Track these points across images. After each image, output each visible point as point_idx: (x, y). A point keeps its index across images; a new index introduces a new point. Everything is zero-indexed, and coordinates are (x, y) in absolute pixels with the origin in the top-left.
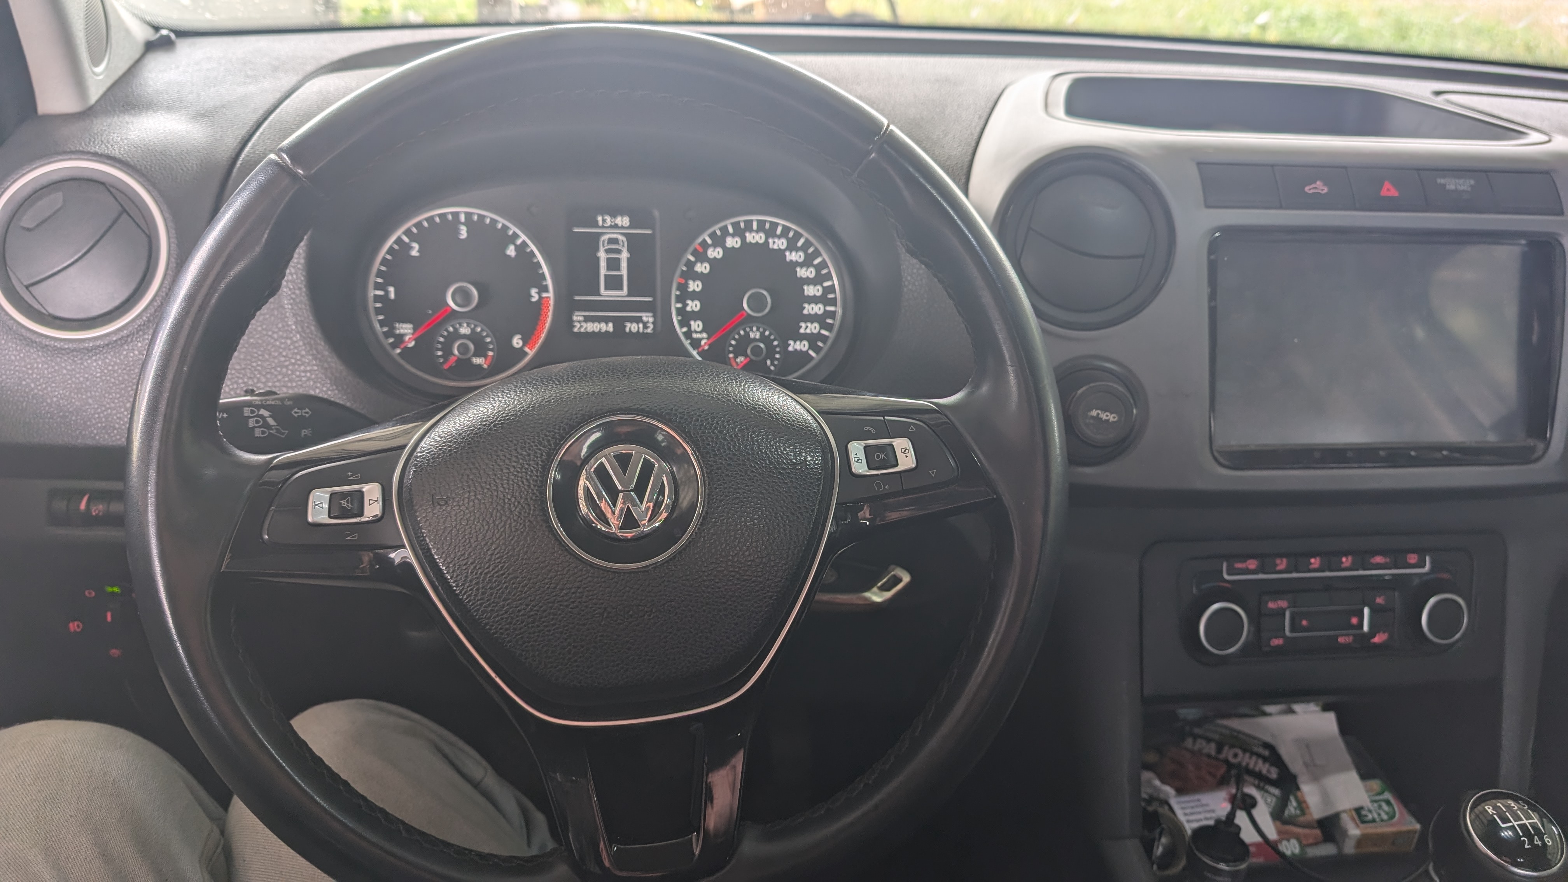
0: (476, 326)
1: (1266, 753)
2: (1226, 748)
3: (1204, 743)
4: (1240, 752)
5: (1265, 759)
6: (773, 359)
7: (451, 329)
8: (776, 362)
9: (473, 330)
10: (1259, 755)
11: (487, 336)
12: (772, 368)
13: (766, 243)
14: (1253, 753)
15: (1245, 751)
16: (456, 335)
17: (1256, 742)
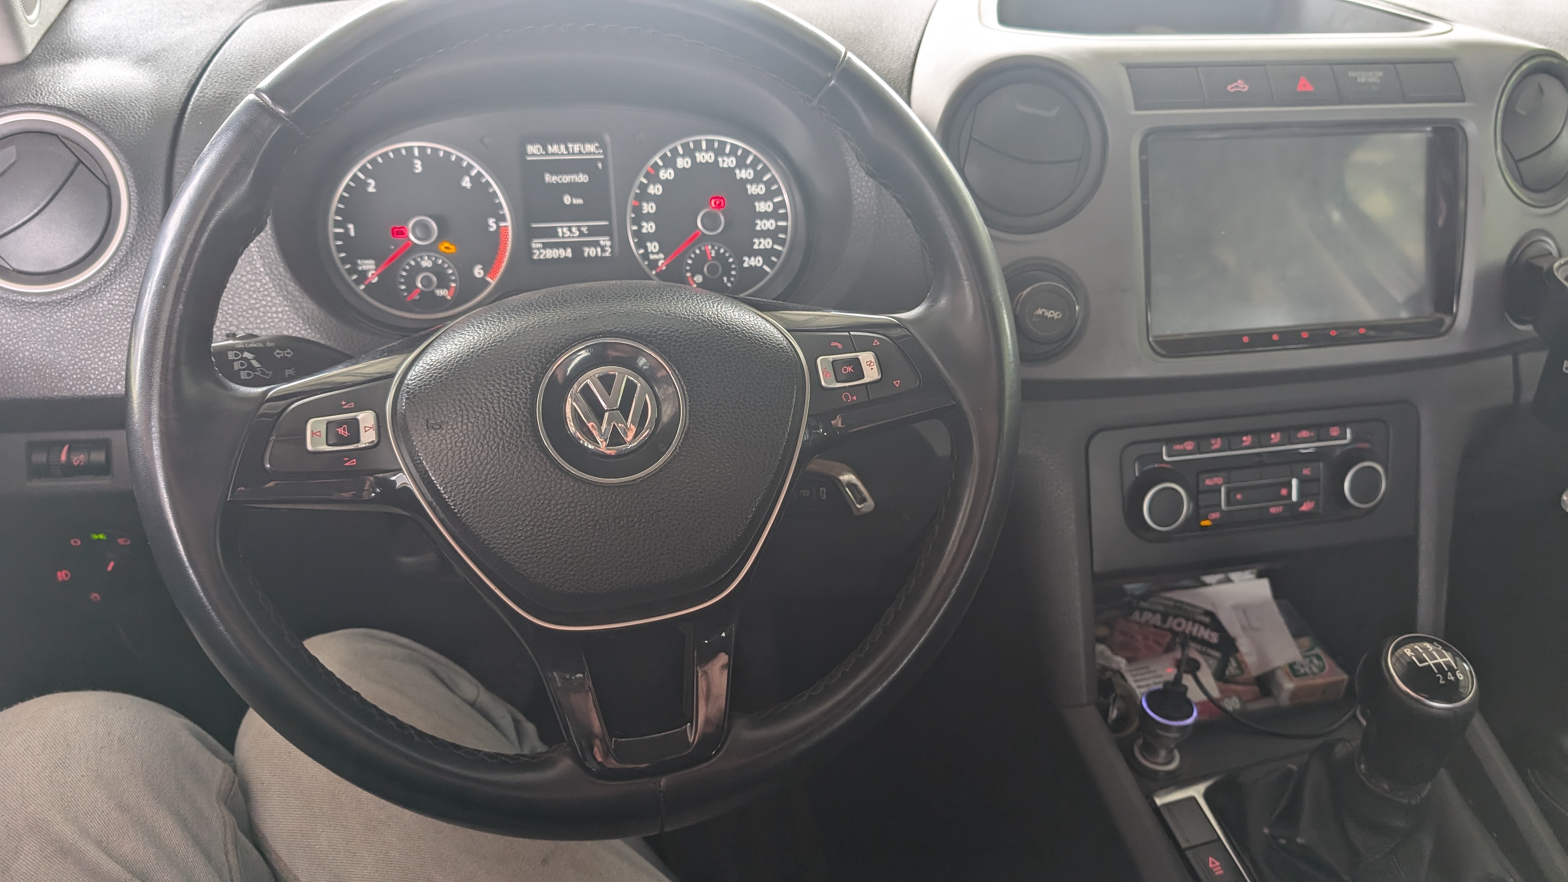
0: (436, 258)
1: (1207, 620)
2: (1171, 618)
3: (1150, 615)
4: (1183, 621)
5: (1206, 626)
6: (729, 276)
7: (413, 263)
8: (732, 279)
9: (434, 263)
10: (1201, 623)
11: (449, 267)
12: (729, 285)
13: (716, 161)
14: (1195, 621)
15: (1187, 620)
16: (418, 269)
17: (1198, 611)
